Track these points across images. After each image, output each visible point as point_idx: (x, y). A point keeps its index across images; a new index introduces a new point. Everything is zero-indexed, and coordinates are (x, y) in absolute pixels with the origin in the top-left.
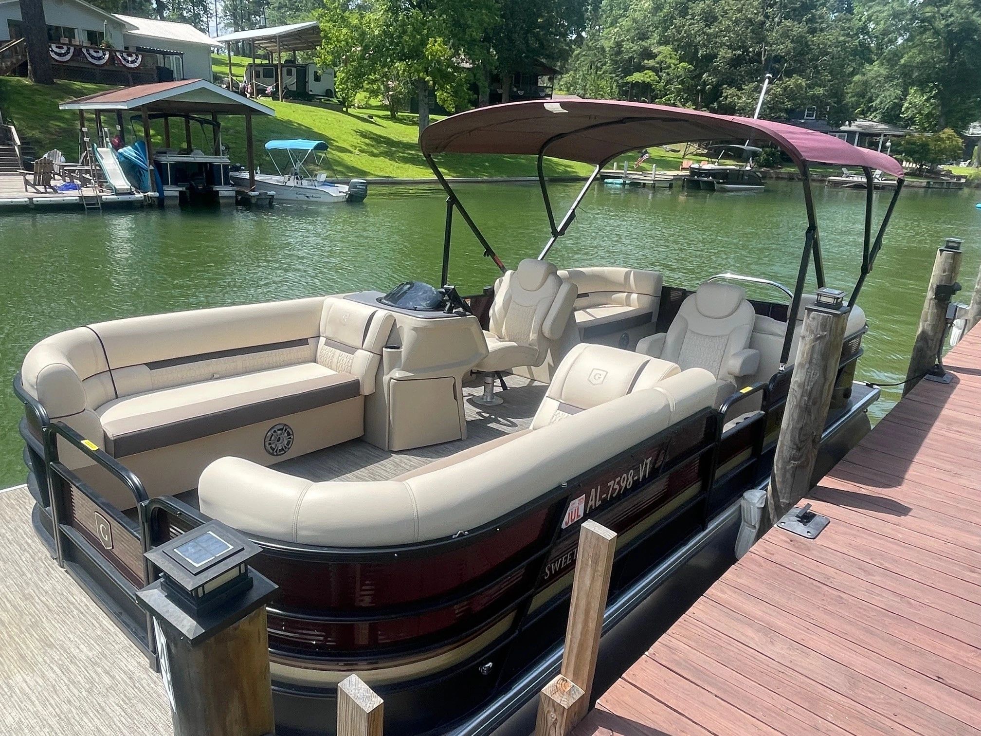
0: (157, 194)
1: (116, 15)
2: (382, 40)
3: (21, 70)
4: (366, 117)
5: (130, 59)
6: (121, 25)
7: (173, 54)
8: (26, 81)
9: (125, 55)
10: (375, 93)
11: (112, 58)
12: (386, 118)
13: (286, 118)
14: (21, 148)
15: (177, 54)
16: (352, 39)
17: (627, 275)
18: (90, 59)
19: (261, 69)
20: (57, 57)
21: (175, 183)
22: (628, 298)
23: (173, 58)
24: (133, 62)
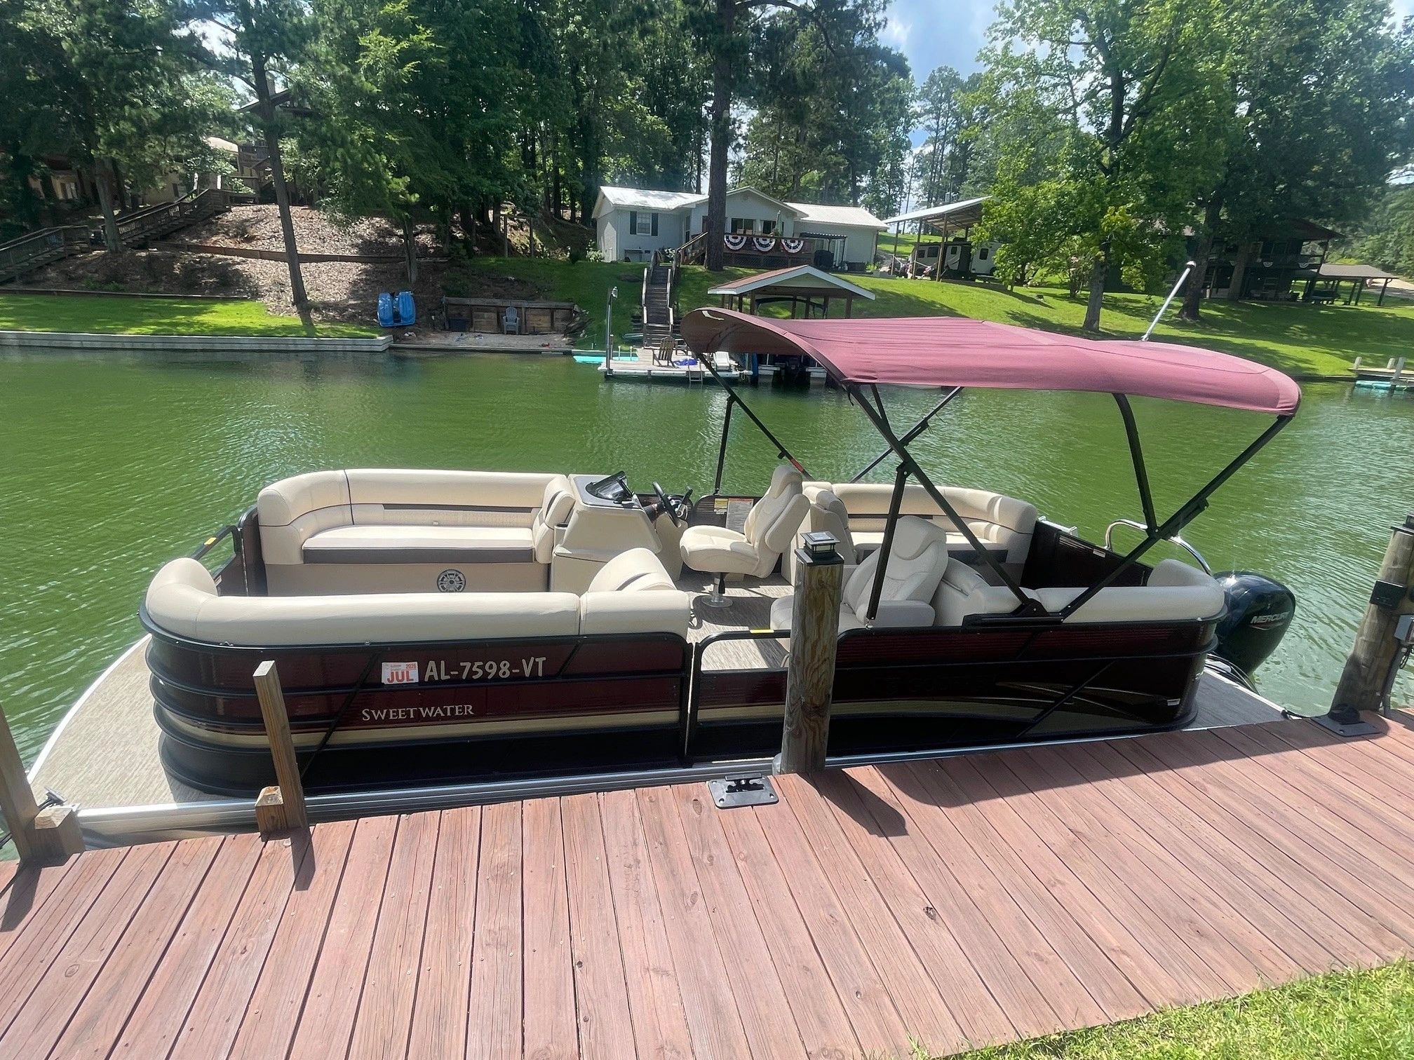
0: (751, 373)
1: (788, 204)
2: (1053, 212)
3: (700, 261)
4: (1034, 296)
5: (792, 245)
6: (793, 213)
7: (837, 238)
8: (701, 269)
9: (789, 242)
10: (1055, 269)
11: (778, 245)
12: (1063, 297)
13: (930, 299)
14: (673, 327)
15: (840, 237)
16: (1017, 213)
17: (993, 501)
18: (758, 247)
19: (926, 249)
20: (731, 247)
21: (772, 363)
22: (988, 529)
23: (838, 242)
24: (794, 248)
